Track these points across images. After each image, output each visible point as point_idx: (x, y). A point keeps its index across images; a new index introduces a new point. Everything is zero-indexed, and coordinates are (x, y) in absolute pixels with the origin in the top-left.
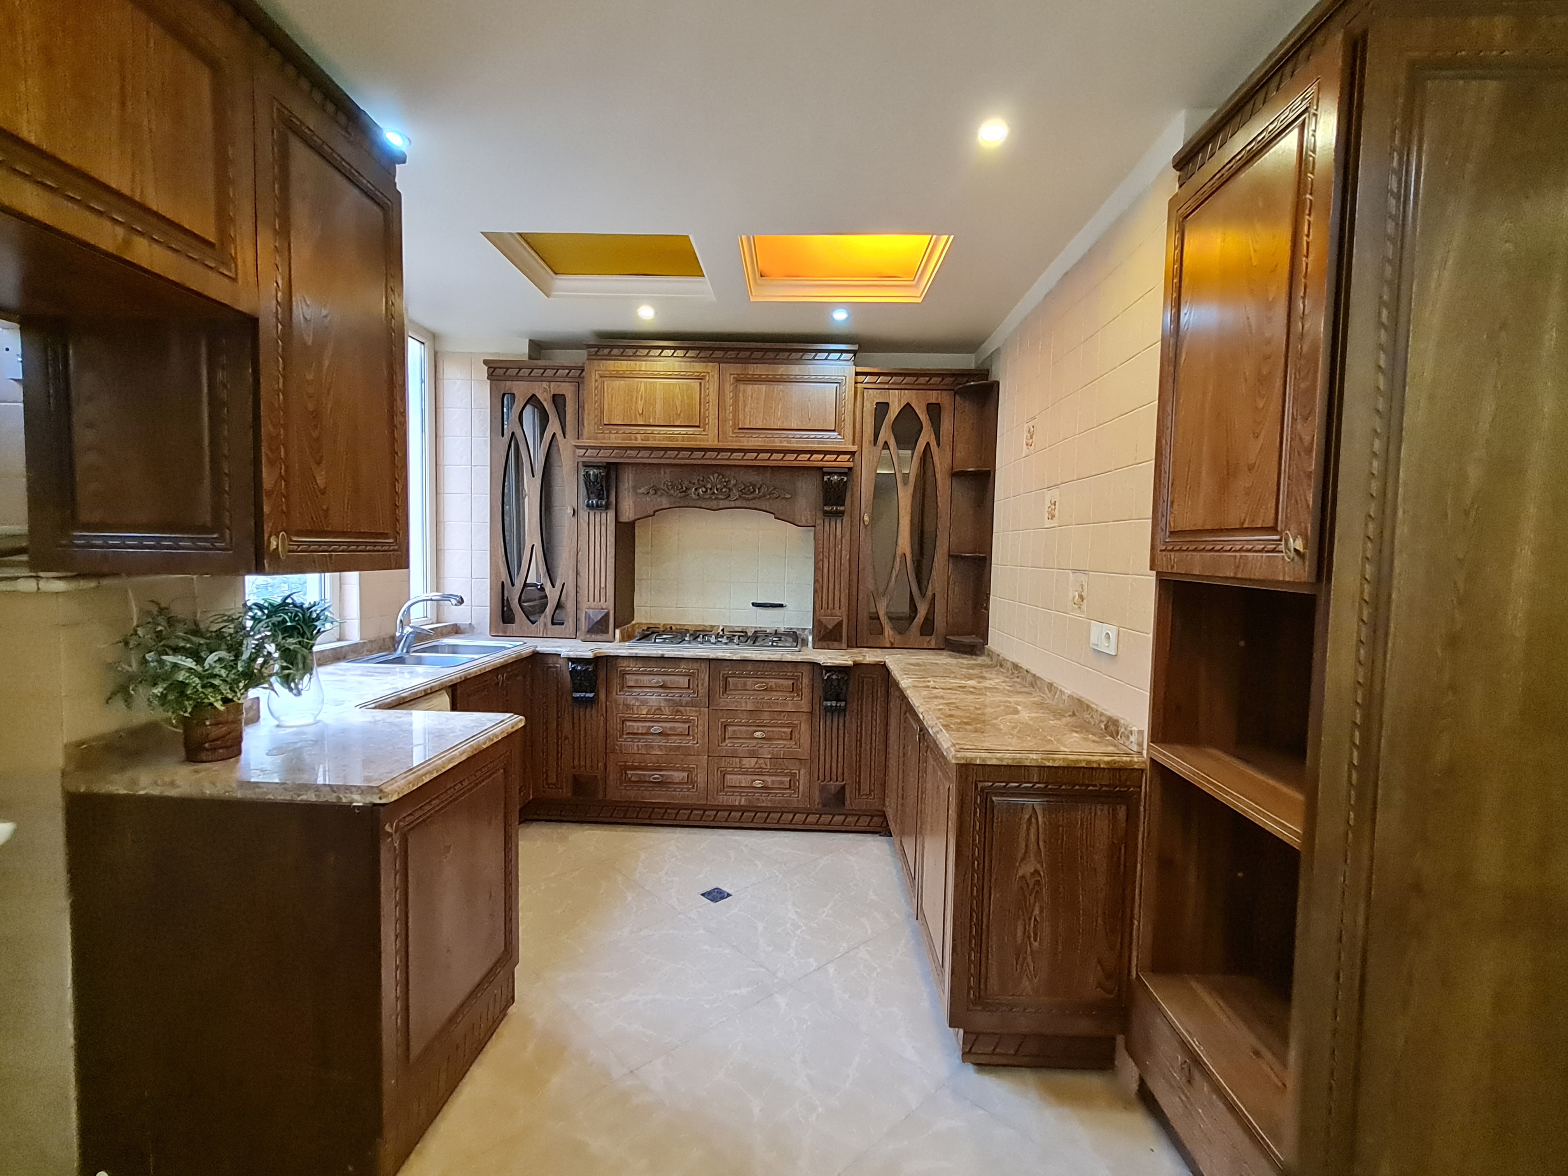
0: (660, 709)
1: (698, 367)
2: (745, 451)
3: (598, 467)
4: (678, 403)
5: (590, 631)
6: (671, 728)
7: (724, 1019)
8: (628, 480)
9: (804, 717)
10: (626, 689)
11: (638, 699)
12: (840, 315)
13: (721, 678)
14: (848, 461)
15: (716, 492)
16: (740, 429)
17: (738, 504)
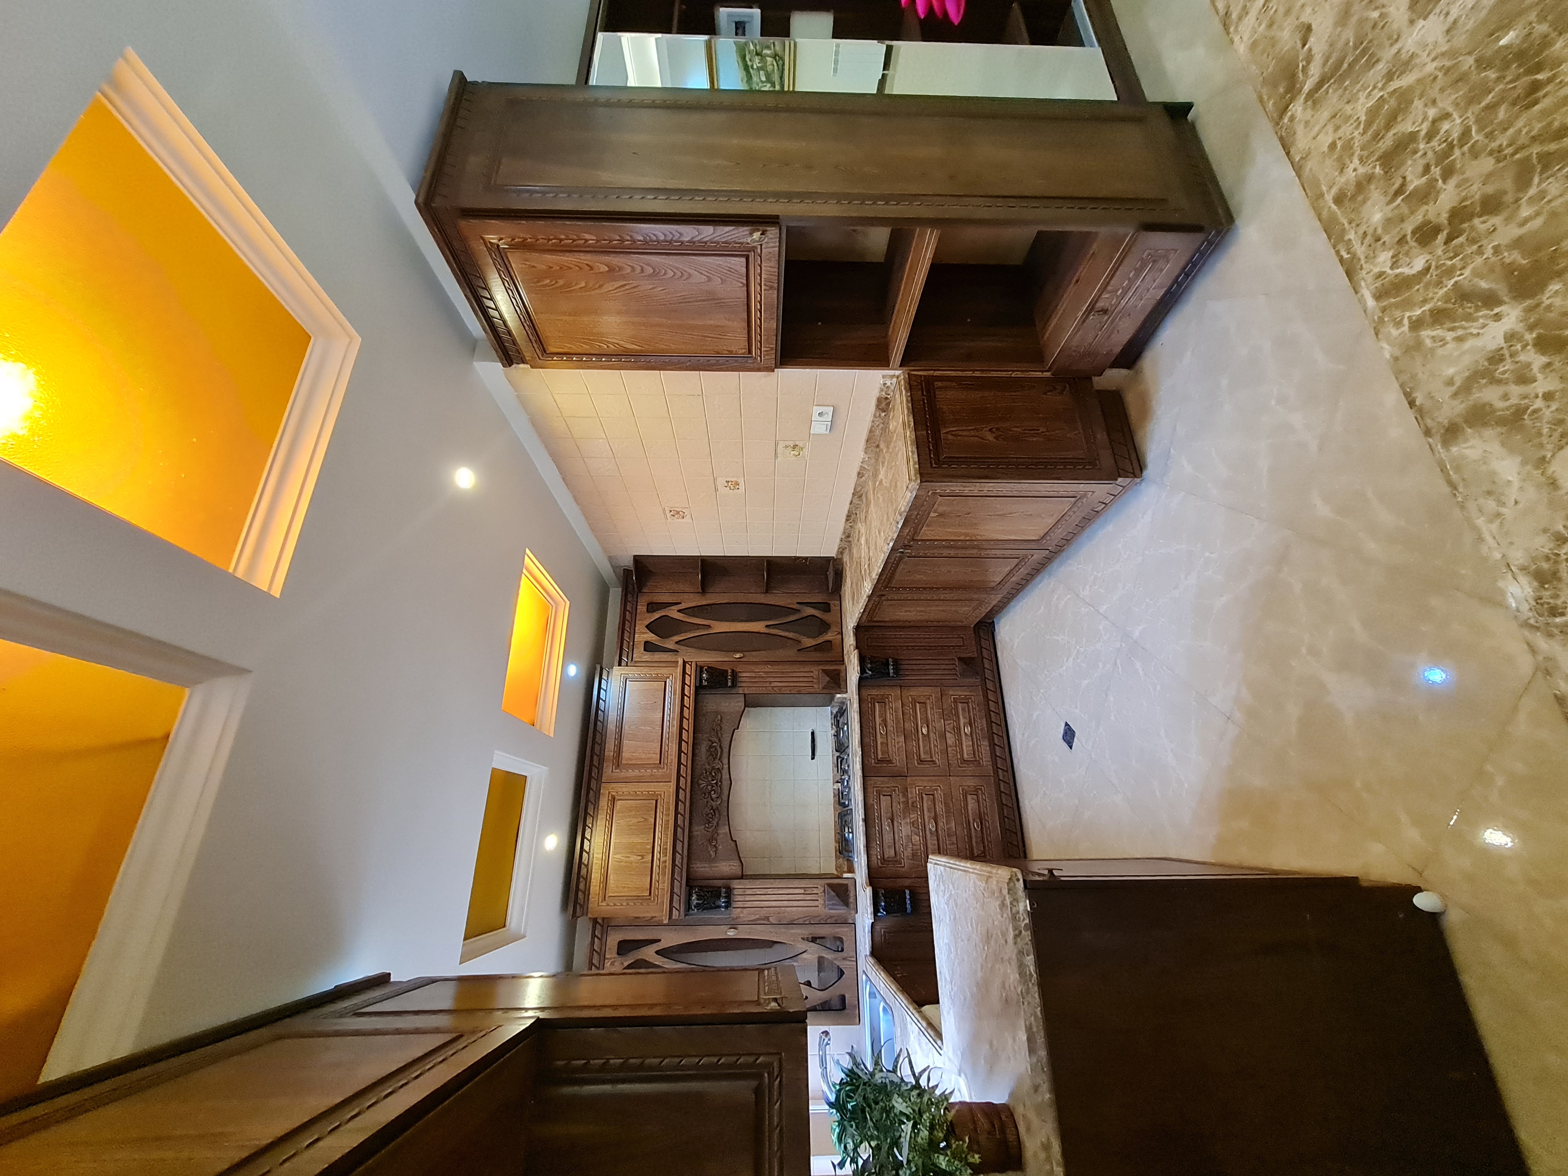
0: (913, 823)
1: (604, 802)
2: (680, 751)
3: (690, 895)
4: (635, 821)
5: (846, 903)
6: (929, 811)
7: (1164, 668)
8: (702, 868)
9: (905, 692)
10: (898, 857)
11: (907, 845)
12: (572, 670)
13: (879, 765)
14: (691, 666)
15: (715, 782)
16: (660, 763)
17: (725, 761)
